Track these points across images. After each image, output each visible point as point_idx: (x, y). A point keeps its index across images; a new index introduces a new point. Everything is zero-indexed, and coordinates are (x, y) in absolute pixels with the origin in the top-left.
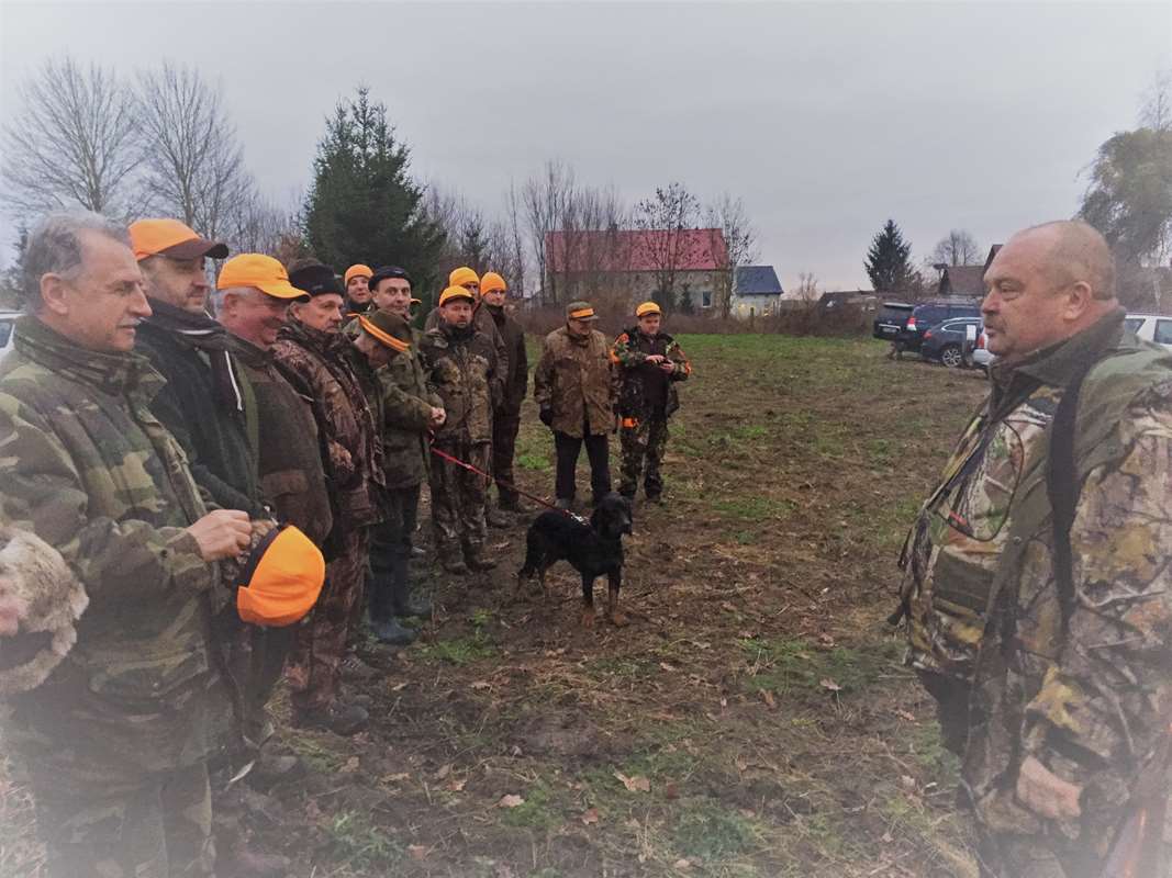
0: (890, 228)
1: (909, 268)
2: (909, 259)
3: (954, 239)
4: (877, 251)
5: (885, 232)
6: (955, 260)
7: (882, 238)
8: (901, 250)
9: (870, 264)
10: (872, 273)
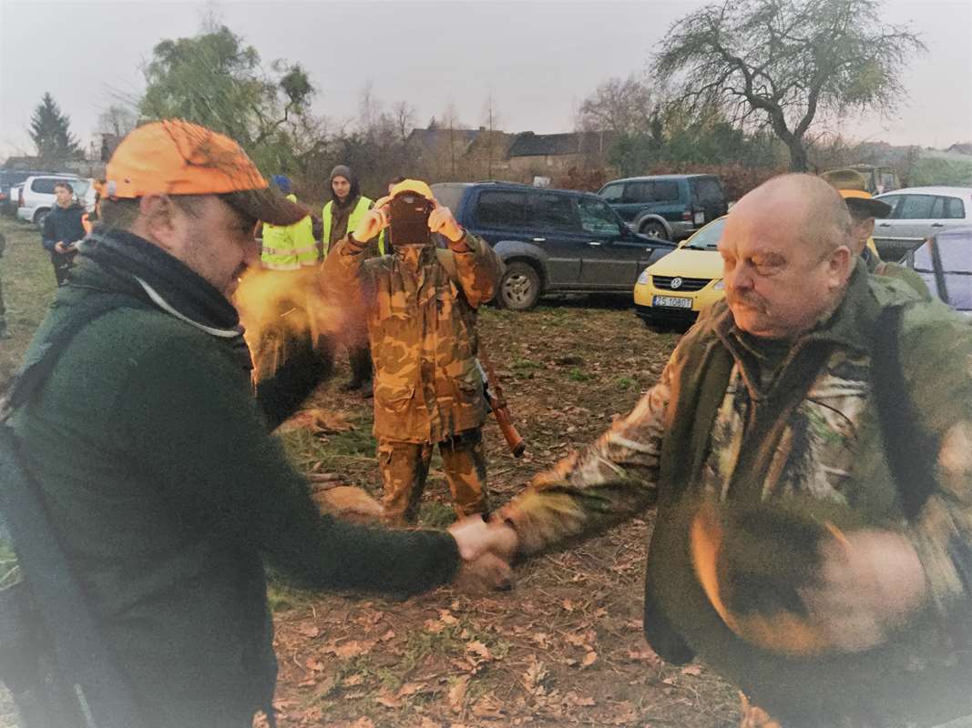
0: (48, 100)
1: (71, 136)
2: (69, 129)
3: (114, 112)
4: (39, 120)
5: (44, 104)
6: (117, 130)
7: (42, 109)
8: (62, 120)
9: (34, 131)
10: (37, 139)
